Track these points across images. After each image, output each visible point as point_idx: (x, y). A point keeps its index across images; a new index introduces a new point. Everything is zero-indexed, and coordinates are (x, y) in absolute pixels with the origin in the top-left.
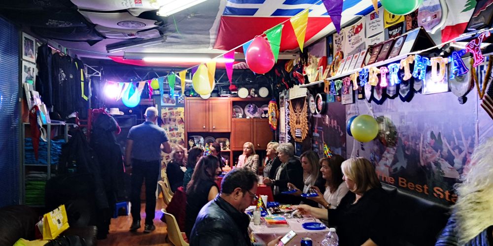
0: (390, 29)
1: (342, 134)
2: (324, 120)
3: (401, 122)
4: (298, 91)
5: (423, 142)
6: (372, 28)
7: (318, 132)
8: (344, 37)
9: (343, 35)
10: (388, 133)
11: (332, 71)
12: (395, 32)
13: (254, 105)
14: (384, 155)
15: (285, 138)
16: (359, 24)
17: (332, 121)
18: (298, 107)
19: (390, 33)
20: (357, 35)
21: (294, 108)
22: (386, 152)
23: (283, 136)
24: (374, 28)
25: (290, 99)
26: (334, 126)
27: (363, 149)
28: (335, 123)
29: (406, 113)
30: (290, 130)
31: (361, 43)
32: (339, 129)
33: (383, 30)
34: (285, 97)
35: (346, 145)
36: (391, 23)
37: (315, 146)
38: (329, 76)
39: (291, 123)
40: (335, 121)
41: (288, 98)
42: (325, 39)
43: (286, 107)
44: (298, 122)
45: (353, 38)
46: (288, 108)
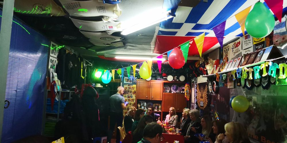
0: (256, 45)
1: (227, 107)
2: (217, 97)
3: (263, 101)
4: (202, 79)
5: (276, 115)
6: (246, 44)
7: (213, 104)
8: (229, 49)
9: (229, 47)
10: (254, 108)
11: (221, 68)
12: (259, 47)
13: (177, 85)
14: (252, 121)
15: (194, 106)
16: (238, 42)
17: (222, 98)
18: (202, 88)
19: (257, 47)
20: (237, 48)
21: (200, 89)
22: (253, 120)
23: (193, 105)
24: (247, 44)
25: (198, 83)
26: (223, 101)
27: (240, 117)
28: (223, 100)
29: (266, 97)
30: (197, 102)
31: (239, 52)
32: (226, 103)
33: (252, 46)
34: (195, 82)
35: (229, 113)
36: (257, 42)
37: (211, 112)
38: (219, 71)
39: (198, 97)
40: (223, 98)
41: (196, 82)
42: (219, 49)
43: (195, 88)
44: (202, 97)
45: (235, 49)
46: (196, 88)
